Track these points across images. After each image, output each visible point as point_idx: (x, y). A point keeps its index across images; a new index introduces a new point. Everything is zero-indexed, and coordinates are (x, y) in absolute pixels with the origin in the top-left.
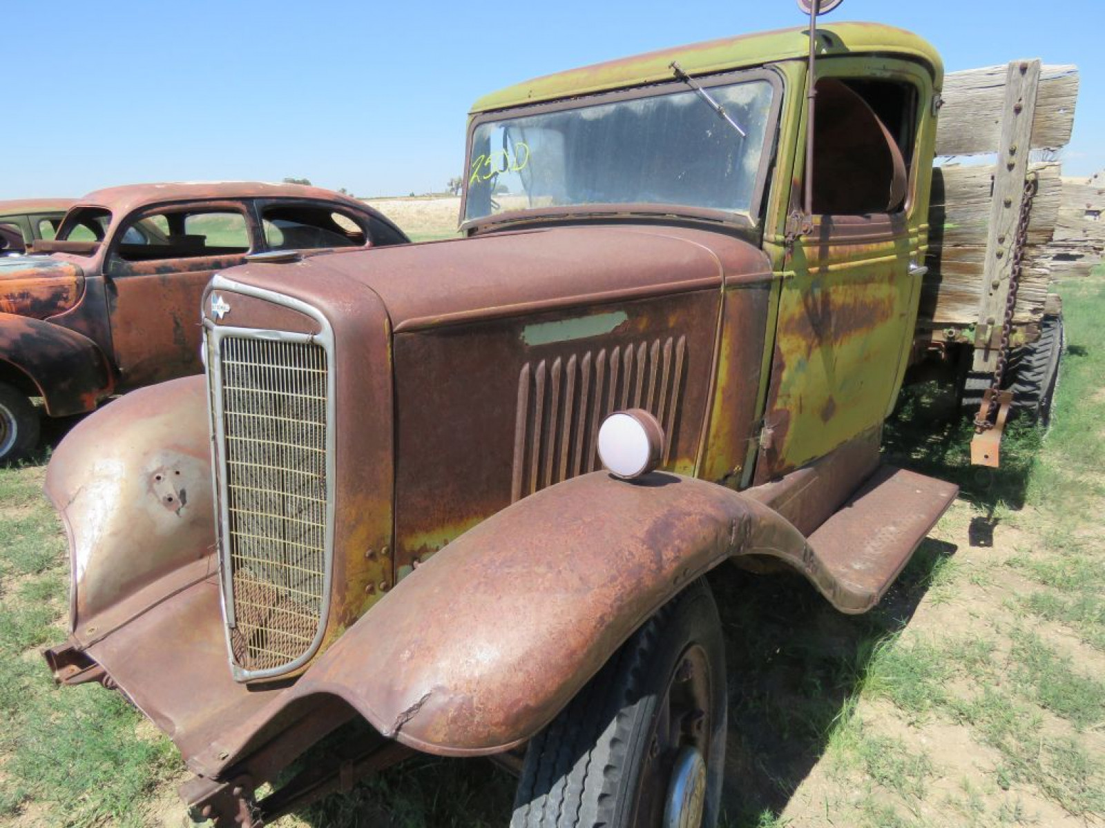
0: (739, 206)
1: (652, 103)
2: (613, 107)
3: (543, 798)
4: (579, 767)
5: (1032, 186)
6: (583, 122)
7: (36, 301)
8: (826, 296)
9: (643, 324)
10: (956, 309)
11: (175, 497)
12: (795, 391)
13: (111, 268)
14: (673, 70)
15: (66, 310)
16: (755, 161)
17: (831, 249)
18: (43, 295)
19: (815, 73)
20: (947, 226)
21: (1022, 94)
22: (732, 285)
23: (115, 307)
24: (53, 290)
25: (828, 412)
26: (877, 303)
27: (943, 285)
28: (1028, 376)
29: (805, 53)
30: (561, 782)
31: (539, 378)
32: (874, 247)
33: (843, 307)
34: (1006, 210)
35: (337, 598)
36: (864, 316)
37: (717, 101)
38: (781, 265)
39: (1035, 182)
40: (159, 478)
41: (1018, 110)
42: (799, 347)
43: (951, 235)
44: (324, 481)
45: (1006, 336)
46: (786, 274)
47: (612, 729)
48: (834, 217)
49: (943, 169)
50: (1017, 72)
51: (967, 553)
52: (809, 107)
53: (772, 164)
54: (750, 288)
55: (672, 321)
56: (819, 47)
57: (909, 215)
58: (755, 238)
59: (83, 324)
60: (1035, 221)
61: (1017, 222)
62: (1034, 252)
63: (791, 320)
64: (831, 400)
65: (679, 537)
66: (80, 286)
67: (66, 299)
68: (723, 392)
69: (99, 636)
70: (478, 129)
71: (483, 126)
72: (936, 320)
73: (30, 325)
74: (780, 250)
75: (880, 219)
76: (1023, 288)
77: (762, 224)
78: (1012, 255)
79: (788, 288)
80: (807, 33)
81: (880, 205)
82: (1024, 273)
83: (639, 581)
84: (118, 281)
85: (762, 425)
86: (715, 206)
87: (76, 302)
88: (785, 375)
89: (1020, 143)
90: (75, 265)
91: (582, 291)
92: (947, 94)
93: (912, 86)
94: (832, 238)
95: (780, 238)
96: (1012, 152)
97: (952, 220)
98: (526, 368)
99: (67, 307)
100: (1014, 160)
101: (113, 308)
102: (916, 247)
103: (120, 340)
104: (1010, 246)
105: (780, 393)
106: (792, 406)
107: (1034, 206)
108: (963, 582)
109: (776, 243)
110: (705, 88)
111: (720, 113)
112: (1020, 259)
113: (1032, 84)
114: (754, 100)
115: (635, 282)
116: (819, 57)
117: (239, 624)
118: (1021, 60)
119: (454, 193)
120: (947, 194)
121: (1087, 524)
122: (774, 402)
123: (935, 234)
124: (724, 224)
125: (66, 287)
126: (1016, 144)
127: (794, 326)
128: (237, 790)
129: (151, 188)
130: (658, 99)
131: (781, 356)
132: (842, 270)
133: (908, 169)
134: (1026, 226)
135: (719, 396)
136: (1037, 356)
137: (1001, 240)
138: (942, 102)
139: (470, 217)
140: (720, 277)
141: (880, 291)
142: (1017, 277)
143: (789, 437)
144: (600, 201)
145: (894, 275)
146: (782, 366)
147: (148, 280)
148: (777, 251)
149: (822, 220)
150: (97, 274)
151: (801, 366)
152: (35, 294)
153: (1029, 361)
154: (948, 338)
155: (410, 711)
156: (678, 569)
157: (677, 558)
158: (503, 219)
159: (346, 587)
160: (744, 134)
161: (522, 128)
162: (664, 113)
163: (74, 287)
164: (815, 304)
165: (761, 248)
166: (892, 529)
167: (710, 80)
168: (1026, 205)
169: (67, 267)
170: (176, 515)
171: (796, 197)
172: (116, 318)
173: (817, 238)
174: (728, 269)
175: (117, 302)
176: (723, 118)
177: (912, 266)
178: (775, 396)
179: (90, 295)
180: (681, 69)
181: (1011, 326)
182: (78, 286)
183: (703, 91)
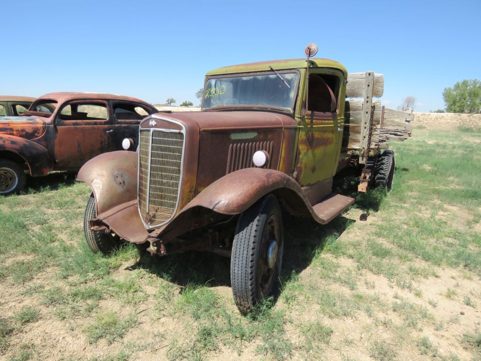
0: (288, 107)
1: (264, 77)
2: (252, 77)
3: (242, 232)
4: (250, 225)
5: (373, 108)
6: (243, 81)
7: (27, 133)
8: (313, 134)
9: (261, 137)
10: (354, 144)
11: (122, 182)
12: (304, 161)
13: (56, 122)
14: (270, 68)
15: (38, 137)
16: (292, 95)
17: (314, 121)
18: (30, 131)
19: (309, 71)
20: (351, 118)
21: (369, 81)
22: (286, 128)
23: (57, 137)
24: (34, 129)
25: (314, 170)
26: (328, 139)
27: (350, 137)
28: (382, 172)
29: (306, 66)
30: (246, 228)
31: (234, 149)
32: (327, 122)
33: (318, 139)
34: (366, 114)
35: (181, 202)
36: (325, 142)
37: (282, 77)
38: (299, 124)
39: (374, 107)
40: (117, 177)
41: (369, 86)
42: (305, 148)
43: (352, 121)
44: (179, 170)
45: (368, 152)
46: (301, 127)
47: (258, 218)
48: (315, 112)
49: (349, 102)
50: (368, 75)
51: (359, 222)
52: (307, 81)
53: (297, 96)
54: (291, 130)
55: (269, 137)
56: (310, 65)
57: (338, 114)
58: (293, 116)
59: (44, 143)
60: (375, 118)
61: (369, 118)
62: (375, 127)
63: (302, 140)
64: (314, 166)
65: (273, 177)
66: (44, 128)
67: (38, 133)
68: (283, 159)
69: (106, 217)
70: (209, 80)
71: (210, 80)
72: (348, 148)
73: (26, 141)
74: (299, 120)
75: (328, 114)
76: (372, 138)
77: (294, 113)
78: (369, 128)
79: (302, 131)
80: (307, 61)
81: (329, 110)
82: (372, 133)
83: (264, 184)
84: (59, 127)
85: (294, 171)
86: (281, 107)
87: (41, 135)
88: (301, 156)
89: (370, 95)
90: (43, 121)
91: (246, 126)
92: (349, 79)
93: (337, 77)
94: (314, 118)
95: (299, 116)
96: (368, 98)
97: (352, 117)
98: (231, 145)
99: (38, 136)
100: (368, 100)
101: (56, 137)
102: (340, 123)
103: (57, 150)
104: (368, 125)
105: (299, 161)
106: (303, 165)
107: (375, 114)
108: (356, 229)
109: (298, 118)
110: (279, 74)
111: (283, 81)
112: (371, 129)
113: (372, 79)
114: (293, 78)
115: (260, 125)
116: (310, 68)
117: (150, 212)
118: (369, 72)
119: (169, 105)
120: (350, 109)
121: (396, 216)
122: (297, 164)
123: (347, 120)
124: (284, 112)
125: (39, 128)
126: (369, 95)
127: (303, 142)
128: (161, 241)
129: (72, 94)
130: (266, 76)
131: (299, 151)
132: (317, 127)
133: (337, 100)
134: (372, 120)
135: (282, 160)
136: (385, 165)
137: (366, 123)
138: (347, 82)
139: (205, 107)
140: (283, 126)
141: (330, 135)
142: (370, 135)
143: (302, 176)
144: (247, 104)
145: (333, 131)
146: (300, 154)
147: (70, 128)
148: (298, 120)
149: (311, 113)
150: (51, 124)
151: (306, 154)
152: (27, 131)
153: (382, 167)
154: (352, 153)
155: (216, 204)
156: (273, 184)
157: (272, 181)
158: (216, 108)
159: (183, 199)
160: (289, 87)
161: (221, 81)
162: (267, 80)
163: (42, 129)
164: (309, 136)
165: (294, 119)
166: (333, 208)
167: (281, 72)
168: (372, 113)
169: (39, 121)
170: (122, 188)
171: (303, 105)
172: (56, 141)
173: (310, 117)
174: (285, 124)
175: (58, 135)
176: (284, 82)
177: (339, 129)
178: (298, 163)
179: (48, 132)
180: (273, 68)
181: (369, 149)
182: (43, 128)
183: (279, 75)
